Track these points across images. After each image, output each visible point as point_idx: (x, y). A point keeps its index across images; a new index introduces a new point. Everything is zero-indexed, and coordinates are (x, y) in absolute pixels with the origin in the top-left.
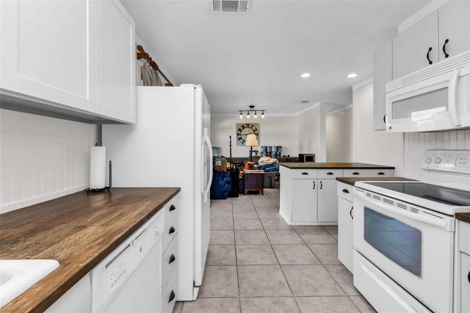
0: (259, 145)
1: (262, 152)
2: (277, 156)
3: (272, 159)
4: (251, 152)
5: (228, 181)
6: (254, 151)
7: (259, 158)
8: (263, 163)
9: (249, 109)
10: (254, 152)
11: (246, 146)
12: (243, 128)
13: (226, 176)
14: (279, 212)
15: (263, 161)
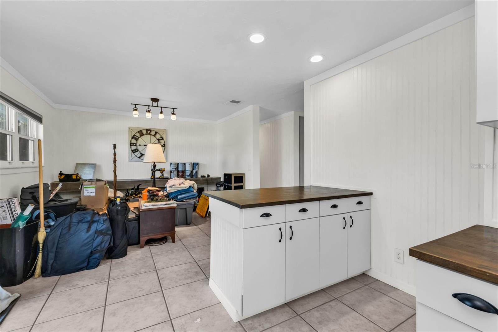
0: (167, 161)
1: (171, 172)
2: (193, 176)
3: (188, 181)
4: (154, 171)
5: (102, 230)
6: (159, 170)
7: (166, 179)
8: (173, 188)
9: (150, 103)
10: (159, 172)
11: (144, 162)
12: (141, 136)
13: (98, 221)
14: (208, 284)
15: (174, 185)
